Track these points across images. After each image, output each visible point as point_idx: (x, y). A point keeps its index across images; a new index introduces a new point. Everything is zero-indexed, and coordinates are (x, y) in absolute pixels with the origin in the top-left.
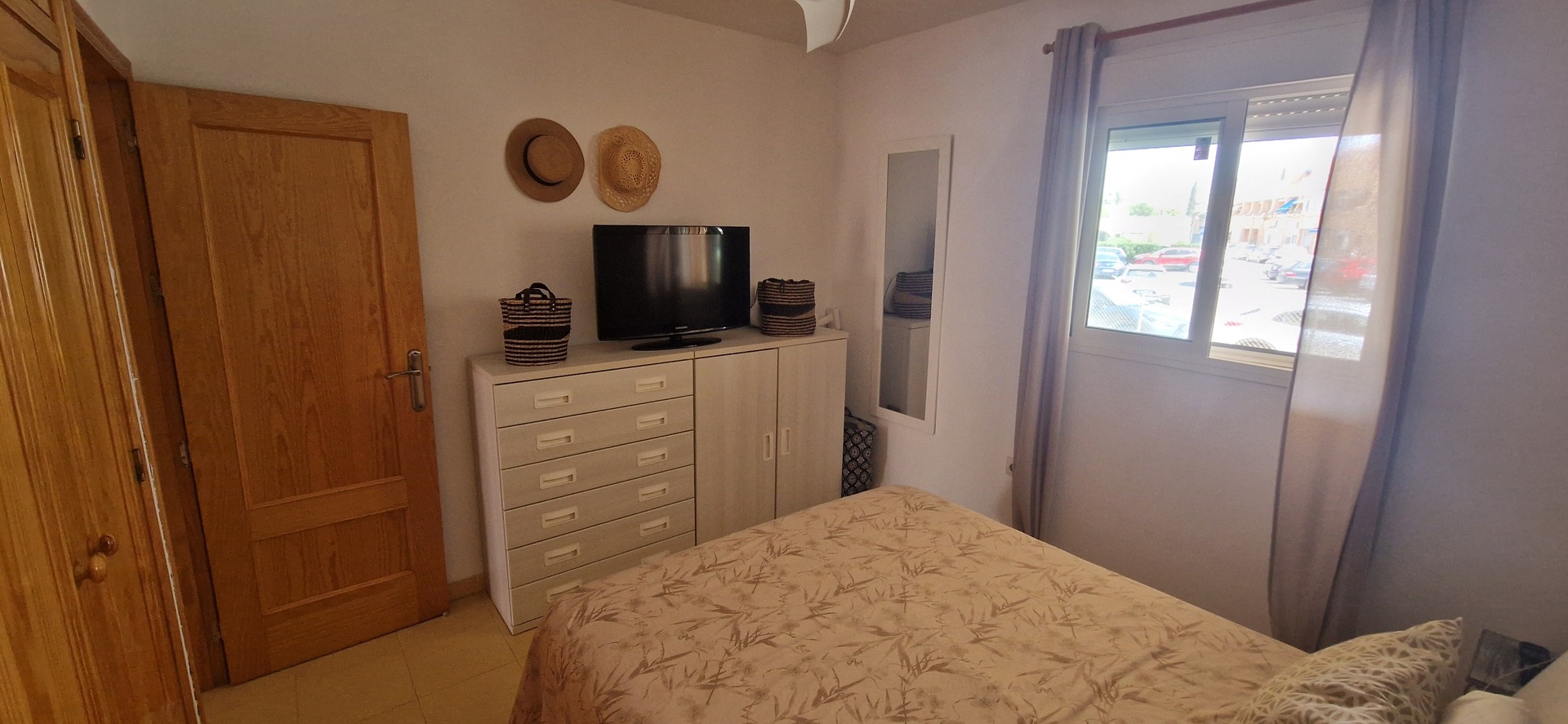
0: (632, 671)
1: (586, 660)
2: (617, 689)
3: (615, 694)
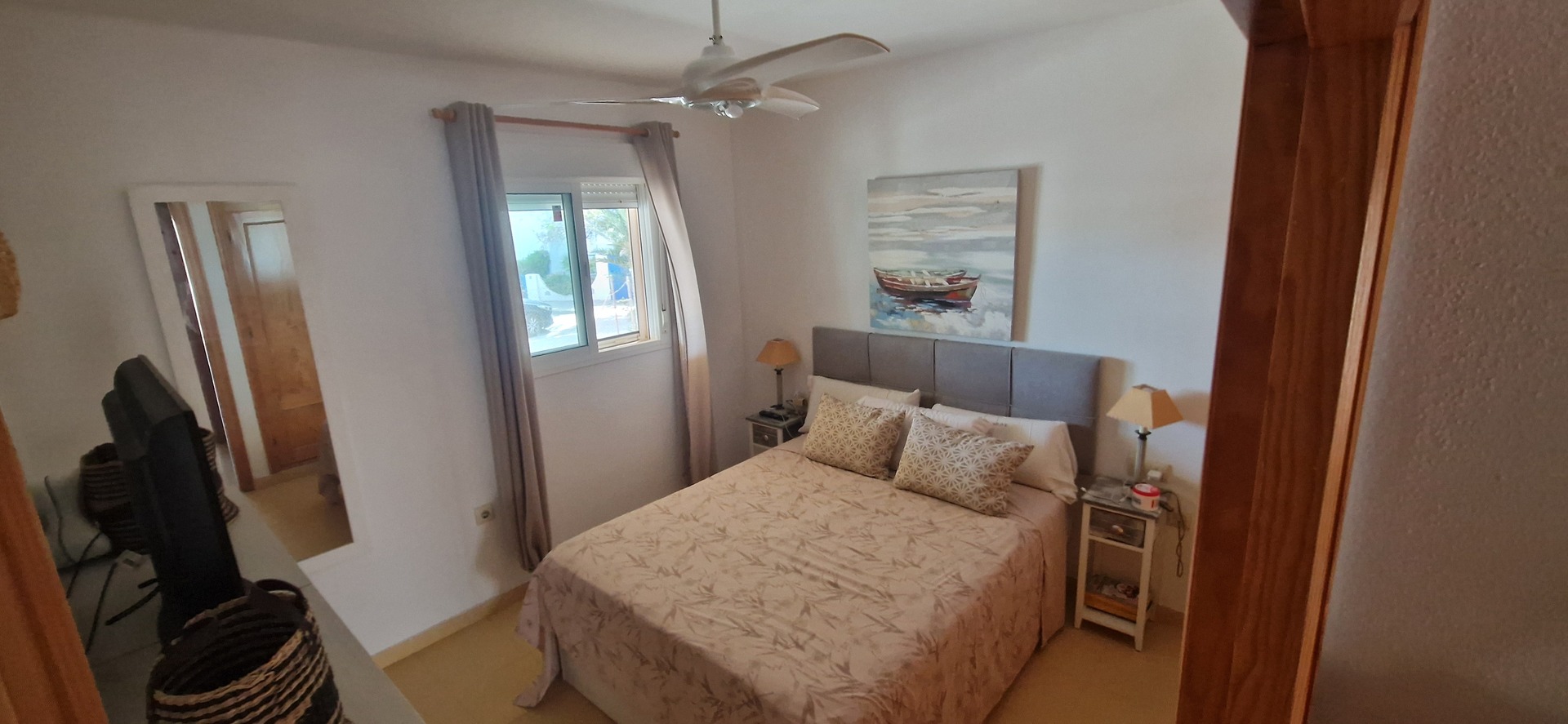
0: (897, 635)
1: (895, 668)
2: (915, 638)
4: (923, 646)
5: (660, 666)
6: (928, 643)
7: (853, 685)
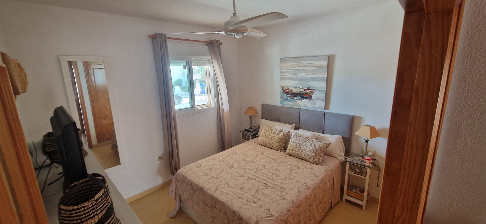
0: (286, 201)
1: (285, 211)
2: (291, 202)
3: (293, 202)
4: (294, 205)
5: (211, 207)
6: (295, 204)
7: (271, 216)
